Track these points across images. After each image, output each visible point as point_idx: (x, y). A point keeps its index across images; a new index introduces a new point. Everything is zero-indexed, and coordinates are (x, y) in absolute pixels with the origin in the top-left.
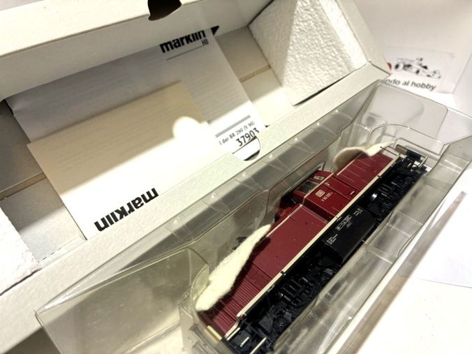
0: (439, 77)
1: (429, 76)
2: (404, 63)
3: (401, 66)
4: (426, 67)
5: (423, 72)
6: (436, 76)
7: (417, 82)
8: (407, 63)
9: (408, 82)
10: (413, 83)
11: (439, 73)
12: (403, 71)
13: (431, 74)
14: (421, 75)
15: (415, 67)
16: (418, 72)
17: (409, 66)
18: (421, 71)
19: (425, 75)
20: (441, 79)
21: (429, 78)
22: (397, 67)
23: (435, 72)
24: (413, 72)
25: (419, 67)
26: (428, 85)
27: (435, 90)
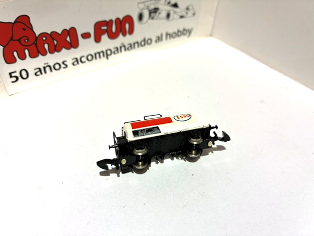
0: (194, 14)
1: (182, 17)
2: (148, 8)
3: (146, 14)
4: (175, 5)
5: (175, 12)
6: (190, 13)
7: (171, 31)
8: (152, 7)
9: (162, 35)
10: (167, 34)
11: (193, 9)
12: (151, 21)
13: (184, 13)
14: (173, 19)
15: (164, 8)
16: (168, 16)
17: (156, 10)
18: (172, 13)
19: (178, 17)
20: (196, 15)
21: (182, 20)
22: (141, 17)
23: (188, 9)
24: (162, 19)
25: (169, 8)
26: (184, 30)
27: (193, 33)
